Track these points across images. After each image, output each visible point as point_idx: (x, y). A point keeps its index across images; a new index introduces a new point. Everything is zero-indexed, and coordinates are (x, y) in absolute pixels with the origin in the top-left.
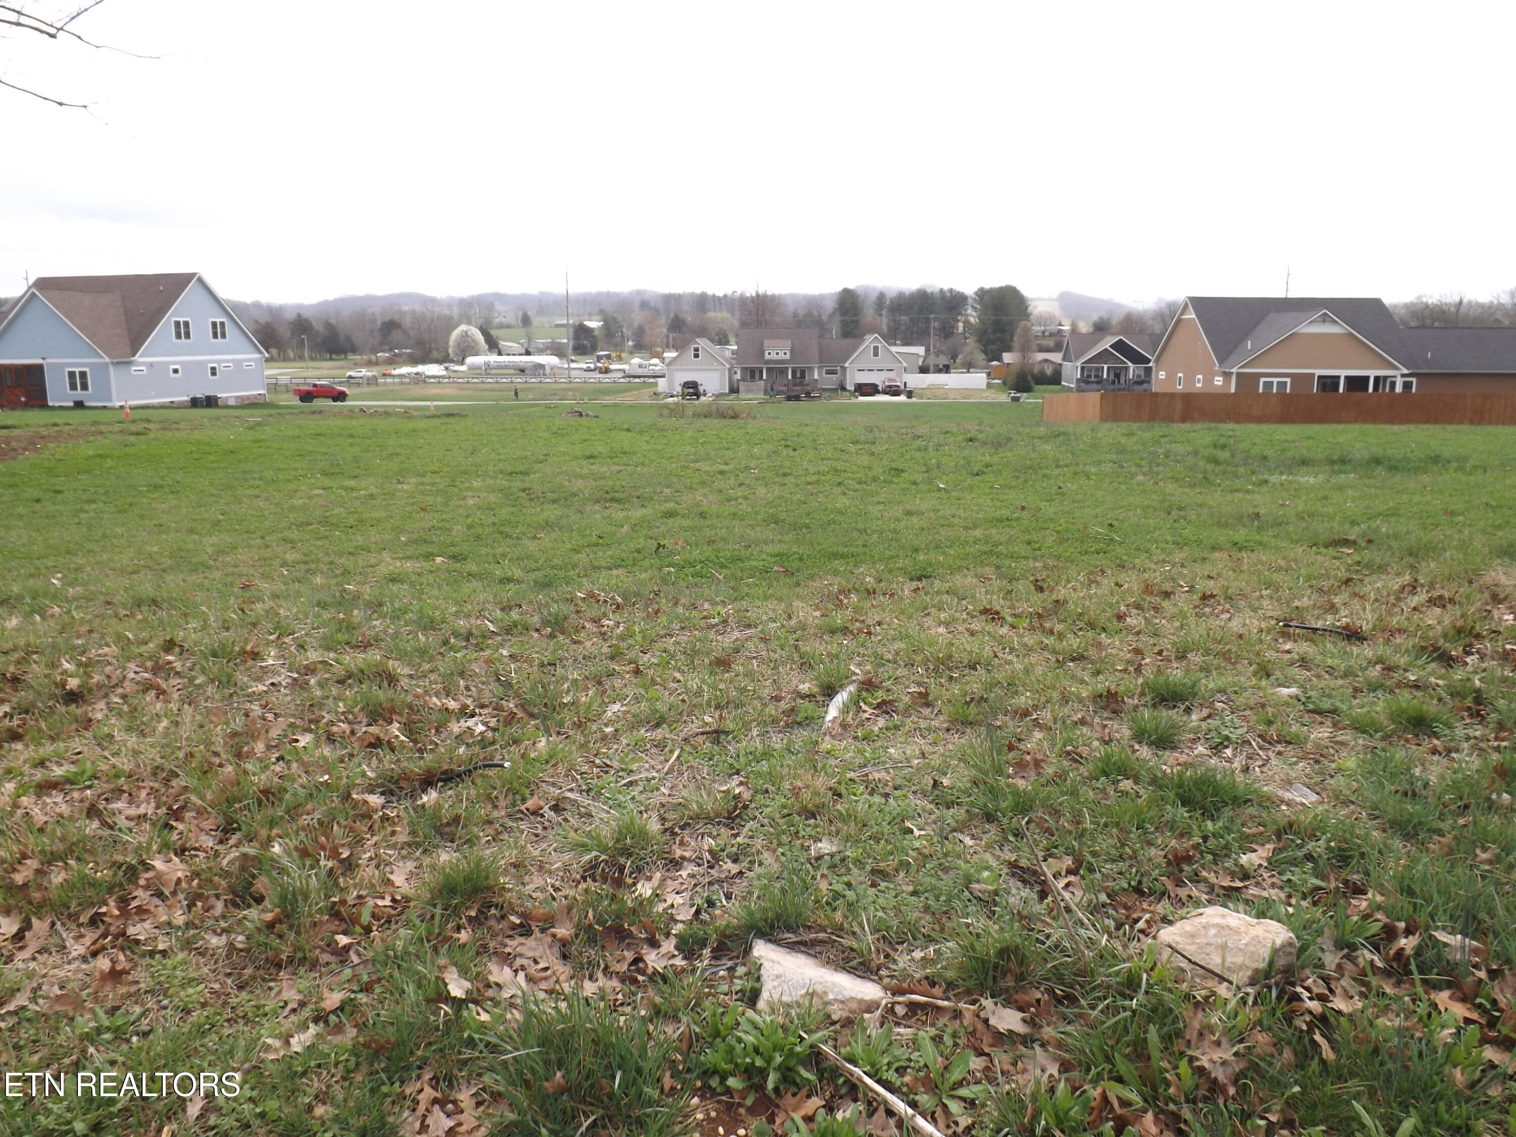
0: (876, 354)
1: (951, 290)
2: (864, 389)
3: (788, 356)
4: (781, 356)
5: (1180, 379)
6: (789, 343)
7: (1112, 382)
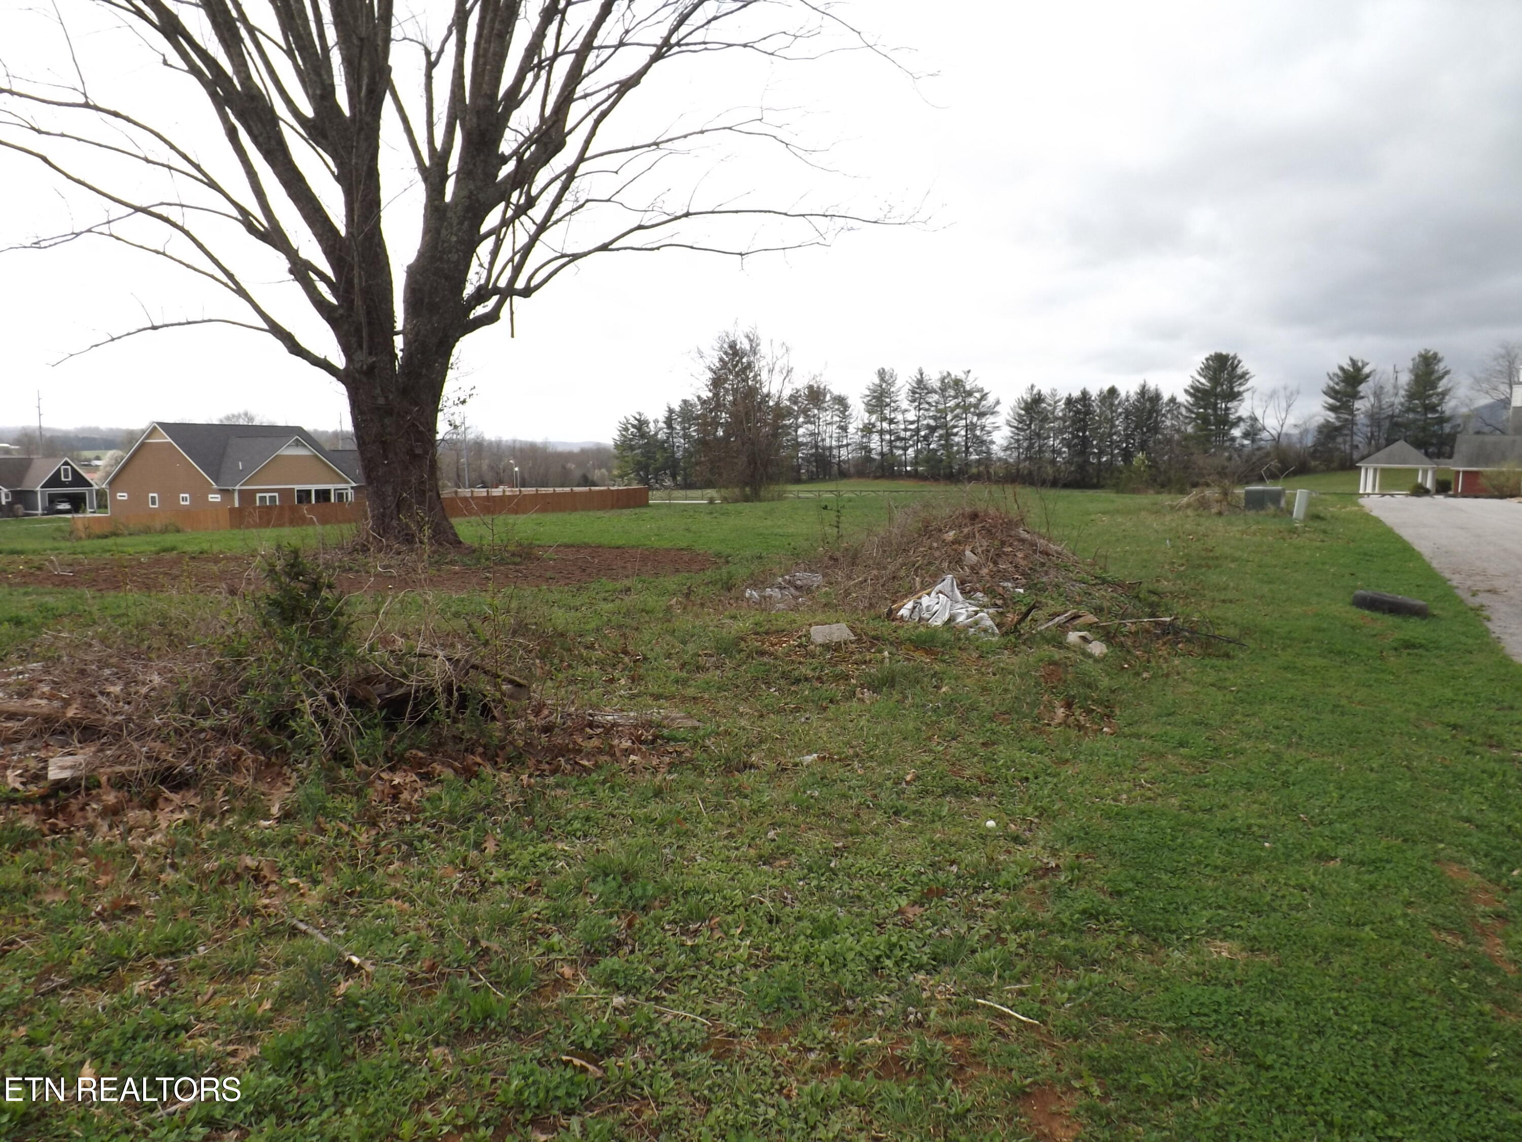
5: (153, 498)
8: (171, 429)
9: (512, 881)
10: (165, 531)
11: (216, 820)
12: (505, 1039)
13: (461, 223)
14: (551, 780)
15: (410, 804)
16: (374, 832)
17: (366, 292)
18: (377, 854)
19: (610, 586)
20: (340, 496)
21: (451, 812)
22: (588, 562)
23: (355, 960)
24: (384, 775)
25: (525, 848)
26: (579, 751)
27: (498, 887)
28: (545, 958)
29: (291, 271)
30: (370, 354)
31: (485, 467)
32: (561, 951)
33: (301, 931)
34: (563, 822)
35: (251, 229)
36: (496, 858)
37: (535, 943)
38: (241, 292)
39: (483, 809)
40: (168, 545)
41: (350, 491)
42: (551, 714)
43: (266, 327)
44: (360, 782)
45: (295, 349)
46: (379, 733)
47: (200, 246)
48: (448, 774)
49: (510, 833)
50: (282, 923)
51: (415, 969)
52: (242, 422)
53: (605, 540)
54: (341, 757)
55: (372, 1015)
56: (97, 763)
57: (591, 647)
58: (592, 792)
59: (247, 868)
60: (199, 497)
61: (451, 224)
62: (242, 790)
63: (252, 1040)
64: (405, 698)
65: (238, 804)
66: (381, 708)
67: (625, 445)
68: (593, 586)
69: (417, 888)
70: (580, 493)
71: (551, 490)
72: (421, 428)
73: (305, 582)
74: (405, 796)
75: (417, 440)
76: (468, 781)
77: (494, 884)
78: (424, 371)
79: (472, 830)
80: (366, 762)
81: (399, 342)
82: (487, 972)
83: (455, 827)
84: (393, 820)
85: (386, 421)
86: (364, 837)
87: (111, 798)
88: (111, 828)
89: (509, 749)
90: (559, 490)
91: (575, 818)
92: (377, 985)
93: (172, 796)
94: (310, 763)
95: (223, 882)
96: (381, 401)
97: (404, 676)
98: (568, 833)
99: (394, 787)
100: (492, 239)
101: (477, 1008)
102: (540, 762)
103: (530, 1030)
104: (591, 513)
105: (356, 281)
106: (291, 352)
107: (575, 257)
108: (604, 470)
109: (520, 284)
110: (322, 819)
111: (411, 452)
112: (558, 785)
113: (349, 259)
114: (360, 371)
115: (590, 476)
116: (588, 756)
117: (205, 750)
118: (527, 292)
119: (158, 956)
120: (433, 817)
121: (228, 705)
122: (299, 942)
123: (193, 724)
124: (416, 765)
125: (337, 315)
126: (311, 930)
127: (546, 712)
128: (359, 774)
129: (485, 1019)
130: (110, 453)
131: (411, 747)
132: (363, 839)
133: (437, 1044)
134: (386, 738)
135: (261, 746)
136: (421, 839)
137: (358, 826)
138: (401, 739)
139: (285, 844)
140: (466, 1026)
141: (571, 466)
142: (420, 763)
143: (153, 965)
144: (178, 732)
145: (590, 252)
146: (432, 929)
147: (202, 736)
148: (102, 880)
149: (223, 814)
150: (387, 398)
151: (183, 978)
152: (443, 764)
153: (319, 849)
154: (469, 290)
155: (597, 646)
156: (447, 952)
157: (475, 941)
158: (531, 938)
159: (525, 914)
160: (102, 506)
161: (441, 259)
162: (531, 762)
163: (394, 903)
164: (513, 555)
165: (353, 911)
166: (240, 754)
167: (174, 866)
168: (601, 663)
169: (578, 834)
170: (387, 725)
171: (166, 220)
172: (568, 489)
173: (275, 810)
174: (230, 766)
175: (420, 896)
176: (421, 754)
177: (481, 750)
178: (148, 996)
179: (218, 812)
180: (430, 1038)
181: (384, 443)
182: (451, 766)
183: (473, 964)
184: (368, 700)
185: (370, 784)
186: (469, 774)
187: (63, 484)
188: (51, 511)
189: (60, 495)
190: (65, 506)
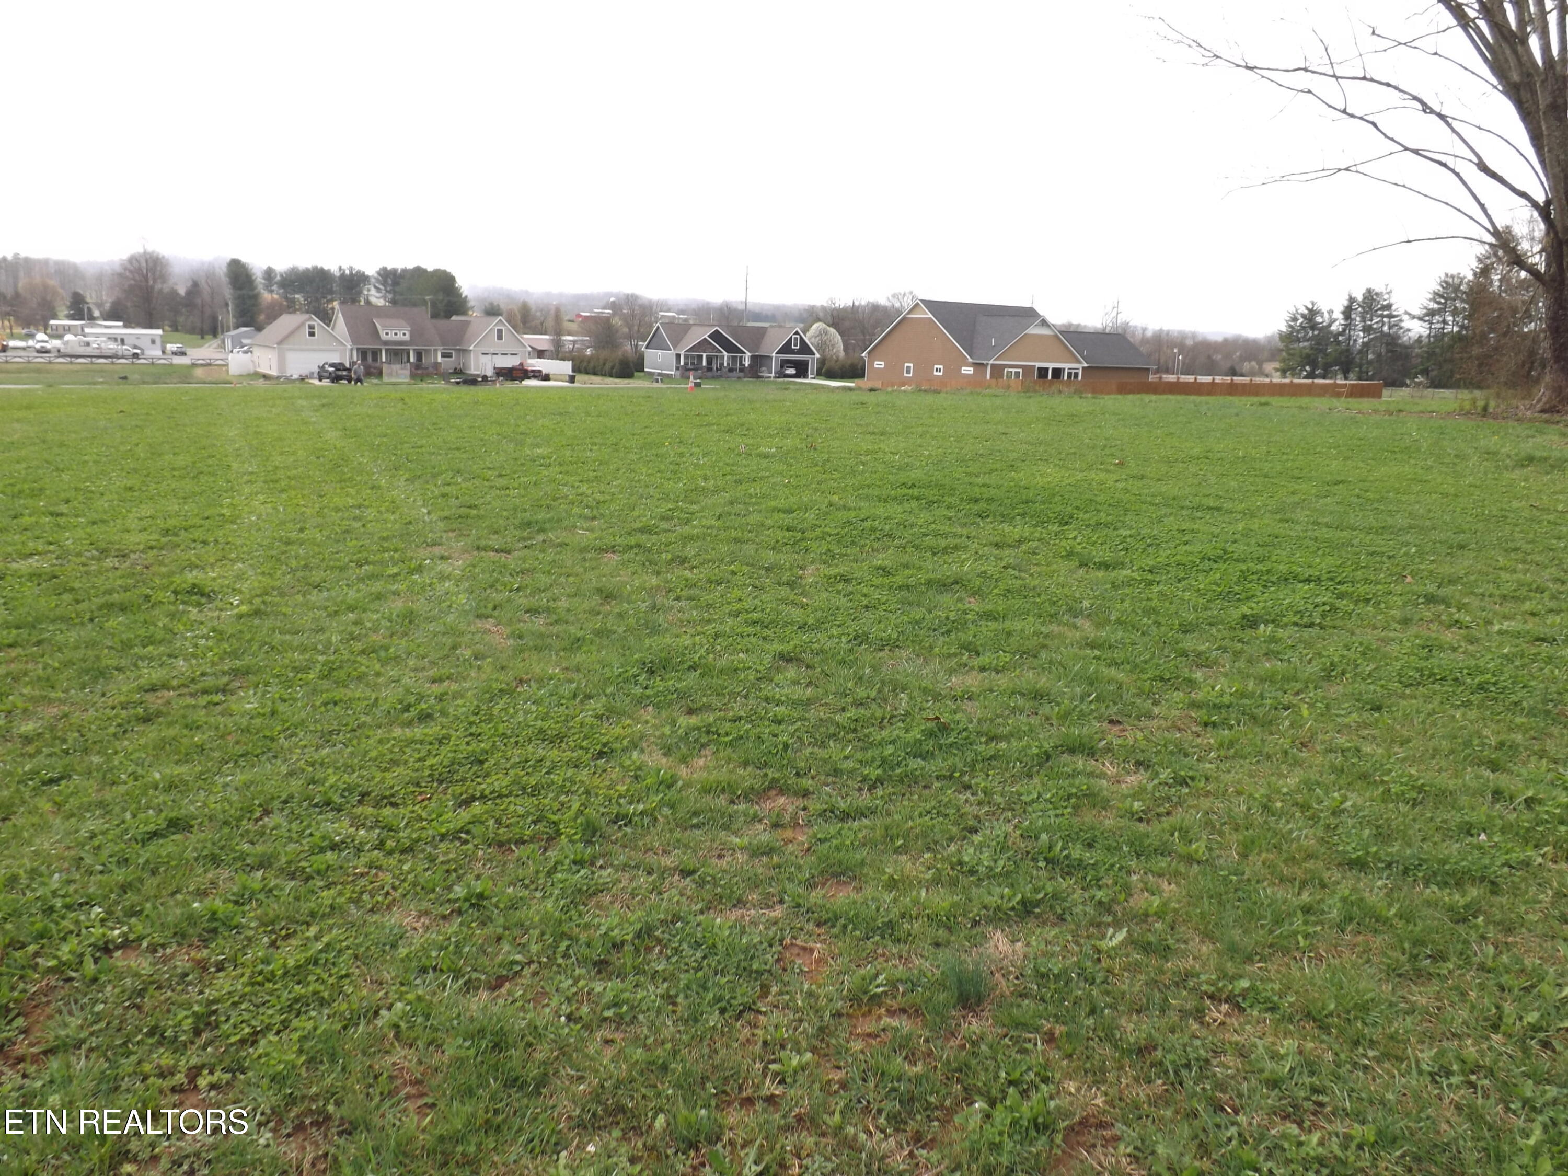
0: (500, 337)
2: (513, 374)
3: (407, 337)
4: (400, 337)
5: (908, 368)
6: (403, 323)
7: (709, 369)
8: (931, 305)
20: (1071, 374)
41: (1080, 371)
60: (952, 370)
67: (1289, 338)
115: (1237, 368)
141: (1218, 357)
171: (1444, 165)
187: (793, 352)
188: (781, 374)
189: (788, 361)
190: (791, 371)
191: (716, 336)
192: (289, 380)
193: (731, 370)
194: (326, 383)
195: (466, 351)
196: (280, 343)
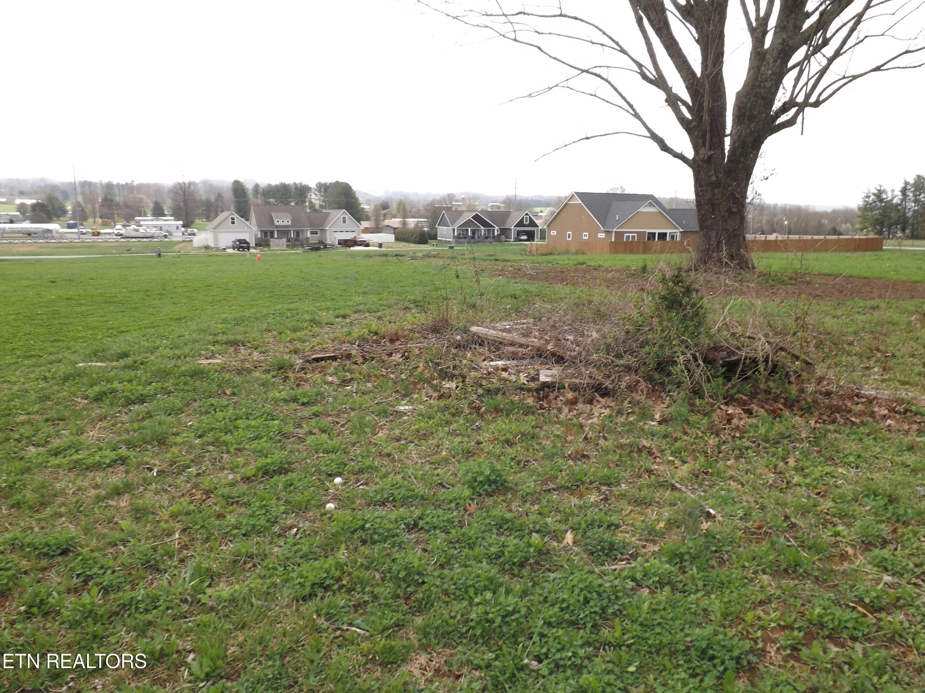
0: (344, 222)
1: (301, 184)
2: (349, 243)
3: (290, 223)
4: (285, 223)
5: (569, 235)
6: (288, 215)
7: (473, 237)
8: (581, 195)
9: (808, 486)
10: (577, 253)
11: (624, 417)
12: (809, 582)
13: (775, 61)
14: (831, 427)
15: (738, 426)
16: (717, 439)
17: (711, 111)
18: (720, 452)
19: (862, 304)
20: (672, 237)
21: (766, 436)
22: (843, 286)
23: (712, 511)
24: (722, 407)
25: (816, 467)
26: (850, 411)
27: (798, 488)
28: (833, 539)
29: (666, 101)
30: (710, 149)
31: (764, 221)
32: (844, 537)
33: (677, 488)
34: (841, 455)
35: (644, 77)
36: (796, 469)
37: (826, 528)
38: (637, 115)
39: (787, 437)
40: (581, 261)
41: (678, 234)
42: (828, 384)
43: (649, 135)
44: (708, 409)
45: (665, 148)
46: (721, 380)
47: (616, 90)
48: (762, 412)
49: (806, 455)
50: (666, 481)
51: (749, 525)
52: (619, 192)
53: (855, 272)
54: (697, 392)
55: (723, 546)
56: (564, 375)
57: (851, 344)
58: (861, 440)
59: (644, 446)
60: (593, 235)
61: (768, 63)
62: (639, 402)
63: (654, 542)
64: (737, 362)
65: (636, 410)
66: (723, 366)
67: (867, 208)
68: (849, 303)
69: (746, 477)
70: (832, 240)
71: (809, 237)
72: (737, 196)
73: (683, 287)
74: (735, 421)
75: (734, 203)
76: (775, 418)
77: (796, 485)
78: (742, 159)
79: (780, 449)
80: (711, 397)
81: (727, 141)
82: (795, 538)
83: (768, 445)
84: (729, 434)
85: (716, 191)
86: (712, 441)
87: (570, 395)
88: (570, 411)
89: (803, 402)
90: (816, 237)
91: (851, 454)
92: (726, 529)
93: (600, 399)
94: (679, 393)
95: (632, 451)
96: (714, 178)
97: (738, 348)
98: (845, 463)
99: (728, 415)
100: (797, 70)
101: (791, 558)
102: (821, 414)
103: (825, 581)
104: (841, 254)
105: (705, 104)
106: (662, 150)
107: (855, 77)
108: (849, 225)
109: (813, 99)
110: (686, 426)
111: (729, 211)
112: (835, 431)
113: (702, 91)
114: (703, 160)
115: (838, 229)
116: (855, 415)
117: (619, 377)
118: (817, 104)
119: (600, 484)
120: (753, 437)
121: (632, 353)
122: (677, 494)
123: (613, 362)
124: (742, 404)
125: (692, 126)
126: (684, 489)
127: (825, 383)
128: (708, 403)
129: (796, 566)
130: (549, 209)
131: (739, 392)
132: (711, 442)
133: (764, 573)
134: (724, 385)
135: (649, 379)
136: (747, 449)
137: (708, 434)
138: (733, 387)
139: (665, 436)
140: (784, 566)
141: (825, 221)
142: (744, 403)
143: (598, 488)
144: (606, 365)
145: (866, 73)
146: (757, 504)
147: (617, 369)
148: (569, 438)
149: (628, 414)
150: (717, 177)
151: (613, 499)
152: (758, 405)
153: (684, 443)
154: (777, 105)
155: (855, 343)
156: (768, 520)
157: (787, 518)
158: (823, 524)
159: (818, 508)
160: (543, 238)
161: (759, 86)
162: (816, 414)
163: (732, 483)
164: (791, 279)
165: (707, 483)
166: (638, 382)
167: (605, 438)
168: (859, 355)
169: (853, 465)
170: (725, 378)
171: (599, 76)
172: (822, 237)
173: (657, 417)
174: (632, 388)
175: (748, 482)
176: (744, 397)
177: (782, 400)
178: (596, 504)
179: (625, 412)
180: (760, 568)
181: (713, 205)
182: (763, 407)
183: (787, 531)
184: (715, 361)
185: (714, 411)
186: (776, 414)
187: (524, 226)
188: (518, 240)
189: (524, 231)
190: (525, 237)
191: (476, 217)
192: (217, 249)
193: (486, 238)
194: (236, 251)
195: (323, 231)
196: (215, 228)
